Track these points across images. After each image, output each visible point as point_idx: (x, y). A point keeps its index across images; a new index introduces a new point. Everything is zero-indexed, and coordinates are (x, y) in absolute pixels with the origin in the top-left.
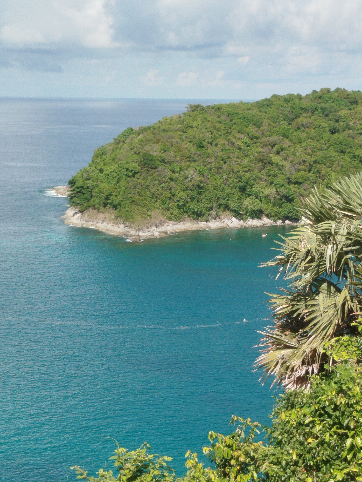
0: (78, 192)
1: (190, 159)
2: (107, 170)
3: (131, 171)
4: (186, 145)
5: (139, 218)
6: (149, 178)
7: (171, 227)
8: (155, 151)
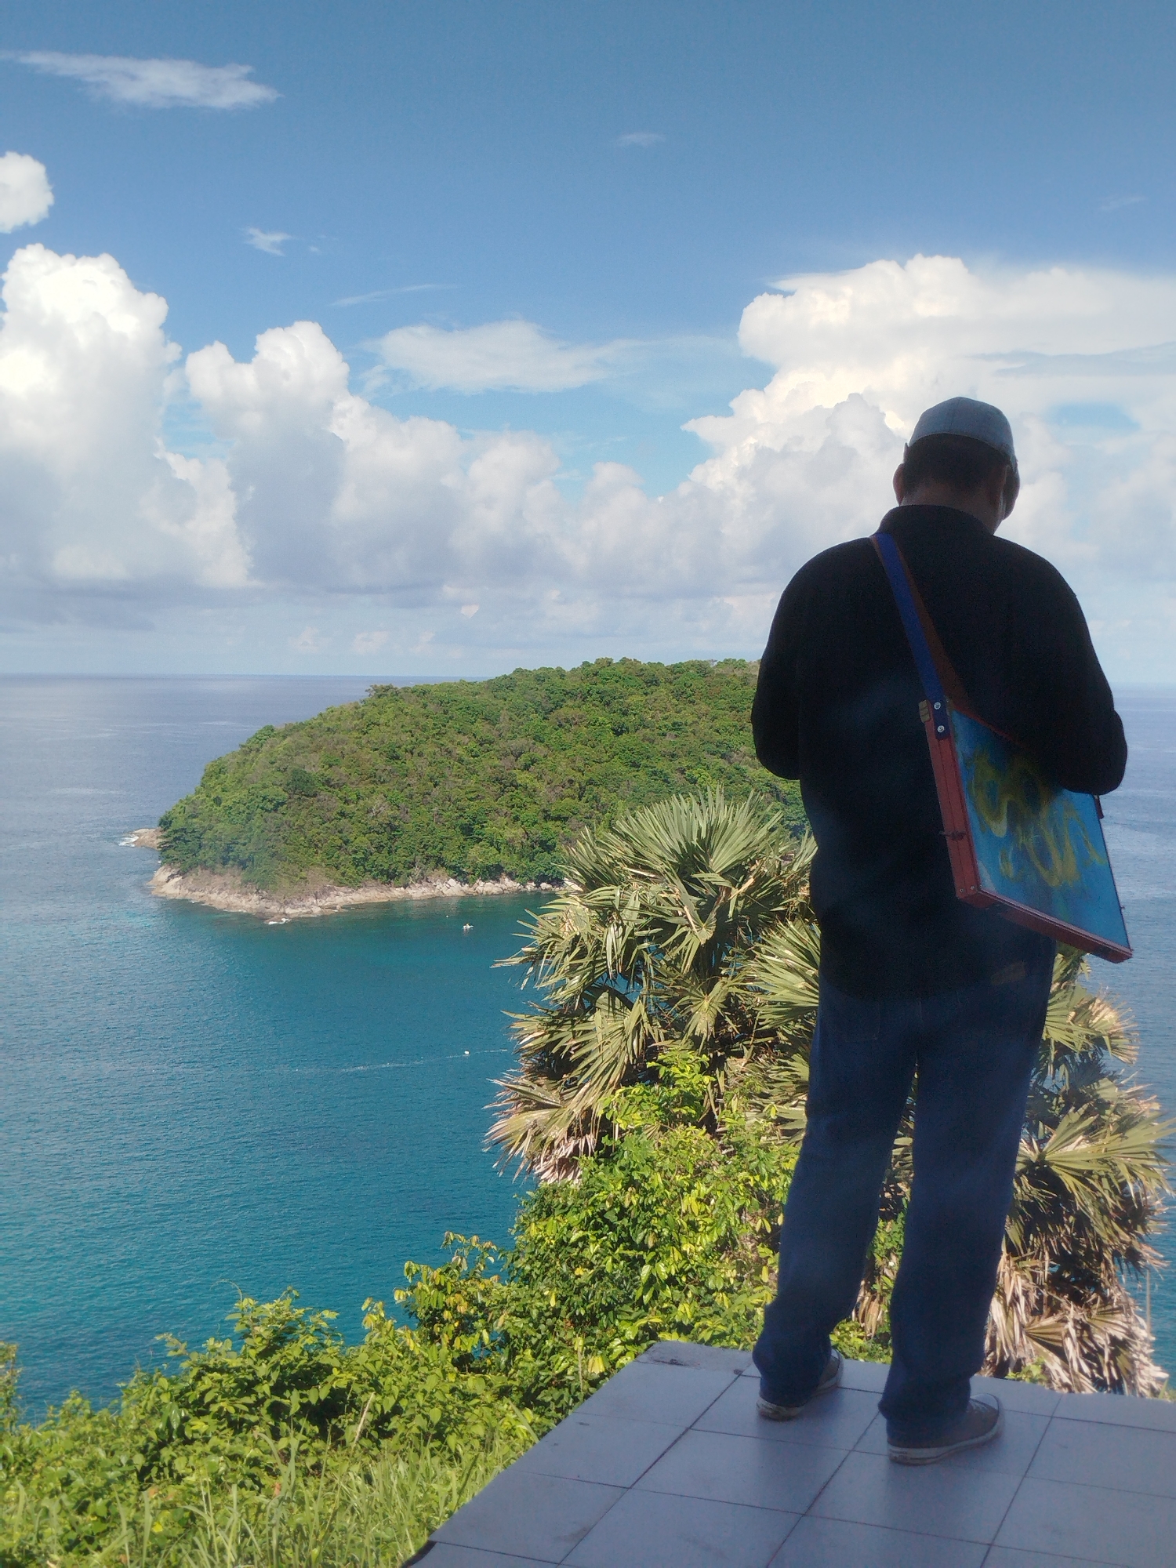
0: (176, 839)
1: (374, 778)
2: (228, 799)
3: (271, 801)
5: (286, 883)
6: (304, 813)
7: (342, 898)
8: (314, 766)
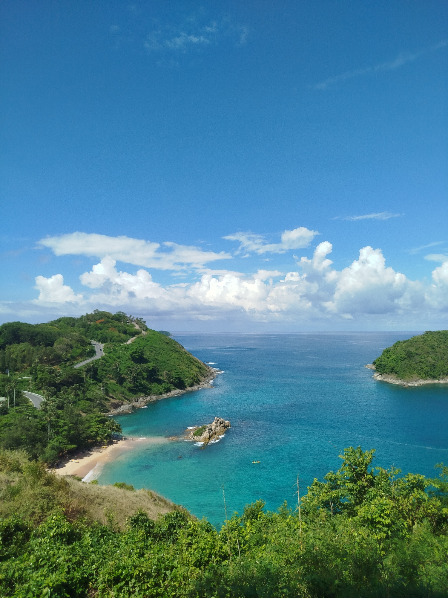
1: (428, 353)
3: (402, 358)
4: (426, 347)
5: (407, 378)
7: (422, 382)
8: (413, 350)
